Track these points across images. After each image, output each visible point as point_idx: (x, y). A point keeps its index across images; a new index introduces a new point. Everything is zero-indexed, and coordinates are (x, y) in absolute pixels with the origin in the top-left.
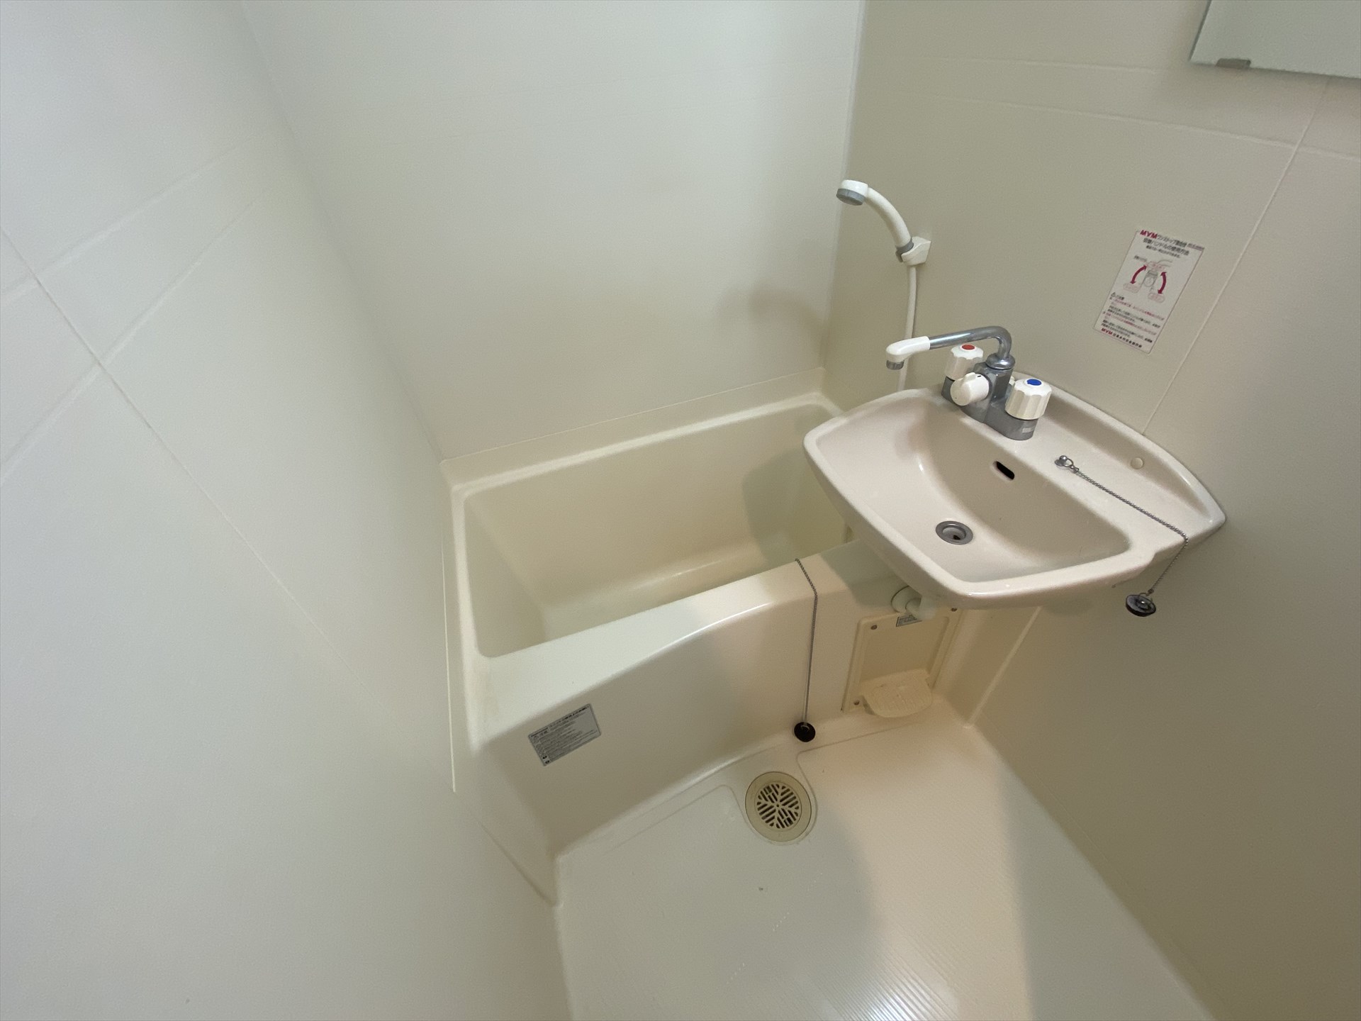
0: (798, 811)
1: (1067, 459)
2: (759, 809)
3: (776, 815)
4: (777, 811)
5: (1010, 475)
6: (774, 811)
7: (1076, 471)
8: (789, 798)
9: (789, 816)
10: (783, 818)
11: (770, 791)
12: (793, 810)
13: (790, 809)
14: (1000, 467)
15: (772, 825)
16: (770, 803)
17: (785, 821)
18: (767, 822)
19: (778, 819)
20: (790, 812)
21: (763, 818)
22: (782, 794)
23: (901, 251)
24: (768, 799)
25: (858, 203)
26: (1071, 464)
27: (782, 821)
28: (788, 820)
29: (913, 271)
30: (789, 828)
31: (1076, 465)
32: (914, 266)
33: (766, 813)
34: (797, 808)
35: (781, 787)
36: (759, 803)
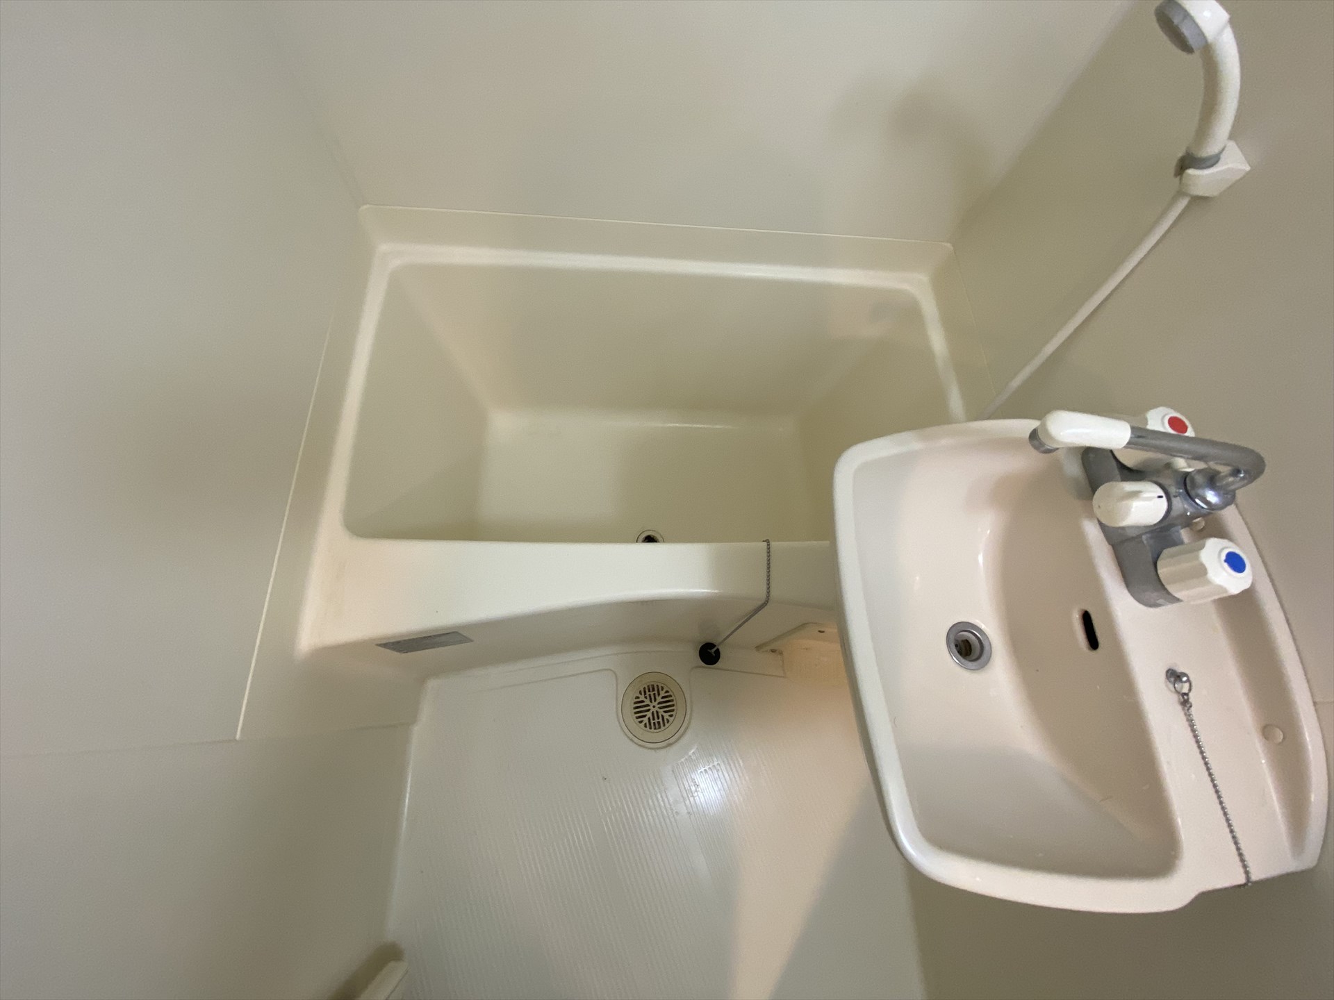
0: (671, 719)
1: (1188, 681)
2: (636, 703)
3: (649, 714)
4: (651, 711)
5: (1093, 643)
6: (649, 710)
7: (1185, 702)
8: (668, 704)
9: (661, 720)
10: (654, 719)
11: (653, 690)
12: (666, 716)
13: (664, 714)
14: (1087, 619)
15: (641, 722)
16: (647, 702)
17: (654, 723)
18: (637, 718)
19: (649, 719)
20: (663, 717)
21: (636, 713)
22: (663, 698)
23: (1188, 162)
24: (648, 697)
25: (1184, 45)
26: (1185, 690)
27: (652, 722)
28: (656, 723)
29: (1183, 203)
30: (655, 731)
31: (1193, 698)
32: (1190, 195)
33: (640, 710)
34: (671, 716)
35: (665, 690)
36: (638, 698)
